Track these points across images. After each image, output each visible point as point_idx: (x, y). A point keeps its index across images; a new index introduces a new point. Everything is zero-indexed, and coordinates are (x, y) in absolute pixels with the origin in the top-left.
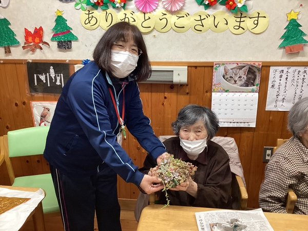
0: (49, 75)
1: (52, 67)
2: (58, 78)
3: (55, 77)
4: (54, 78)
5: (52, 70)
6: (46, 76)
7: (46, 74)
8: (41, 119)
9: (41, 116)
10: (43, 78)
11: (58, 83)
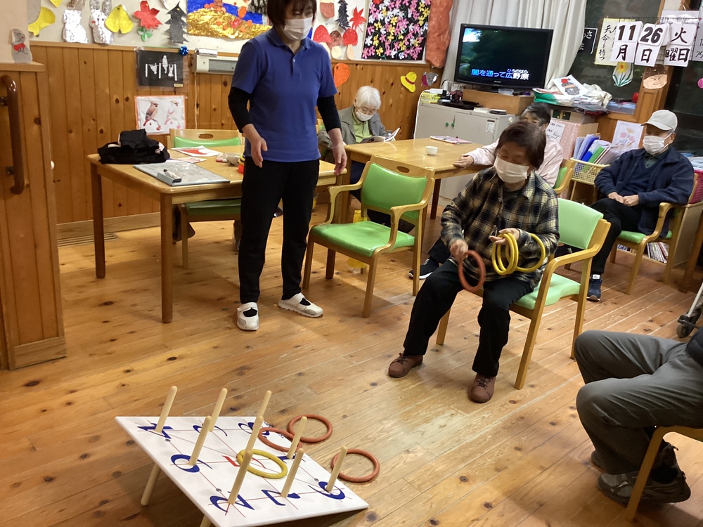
0: (162, 65)
1: (165, 57)
2: (171, 69)
3: (168, 68)
4: (166, 69)
5: (165, 60)
6: (158, 67)
7: (158, 64)
8: (147, 117)
9: (147, 114)
10: (154, 68)
11: (170, 75)
